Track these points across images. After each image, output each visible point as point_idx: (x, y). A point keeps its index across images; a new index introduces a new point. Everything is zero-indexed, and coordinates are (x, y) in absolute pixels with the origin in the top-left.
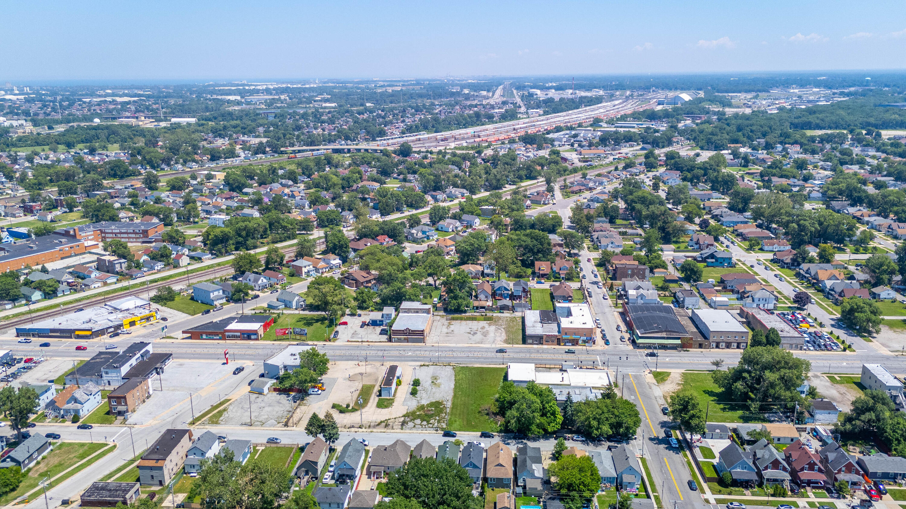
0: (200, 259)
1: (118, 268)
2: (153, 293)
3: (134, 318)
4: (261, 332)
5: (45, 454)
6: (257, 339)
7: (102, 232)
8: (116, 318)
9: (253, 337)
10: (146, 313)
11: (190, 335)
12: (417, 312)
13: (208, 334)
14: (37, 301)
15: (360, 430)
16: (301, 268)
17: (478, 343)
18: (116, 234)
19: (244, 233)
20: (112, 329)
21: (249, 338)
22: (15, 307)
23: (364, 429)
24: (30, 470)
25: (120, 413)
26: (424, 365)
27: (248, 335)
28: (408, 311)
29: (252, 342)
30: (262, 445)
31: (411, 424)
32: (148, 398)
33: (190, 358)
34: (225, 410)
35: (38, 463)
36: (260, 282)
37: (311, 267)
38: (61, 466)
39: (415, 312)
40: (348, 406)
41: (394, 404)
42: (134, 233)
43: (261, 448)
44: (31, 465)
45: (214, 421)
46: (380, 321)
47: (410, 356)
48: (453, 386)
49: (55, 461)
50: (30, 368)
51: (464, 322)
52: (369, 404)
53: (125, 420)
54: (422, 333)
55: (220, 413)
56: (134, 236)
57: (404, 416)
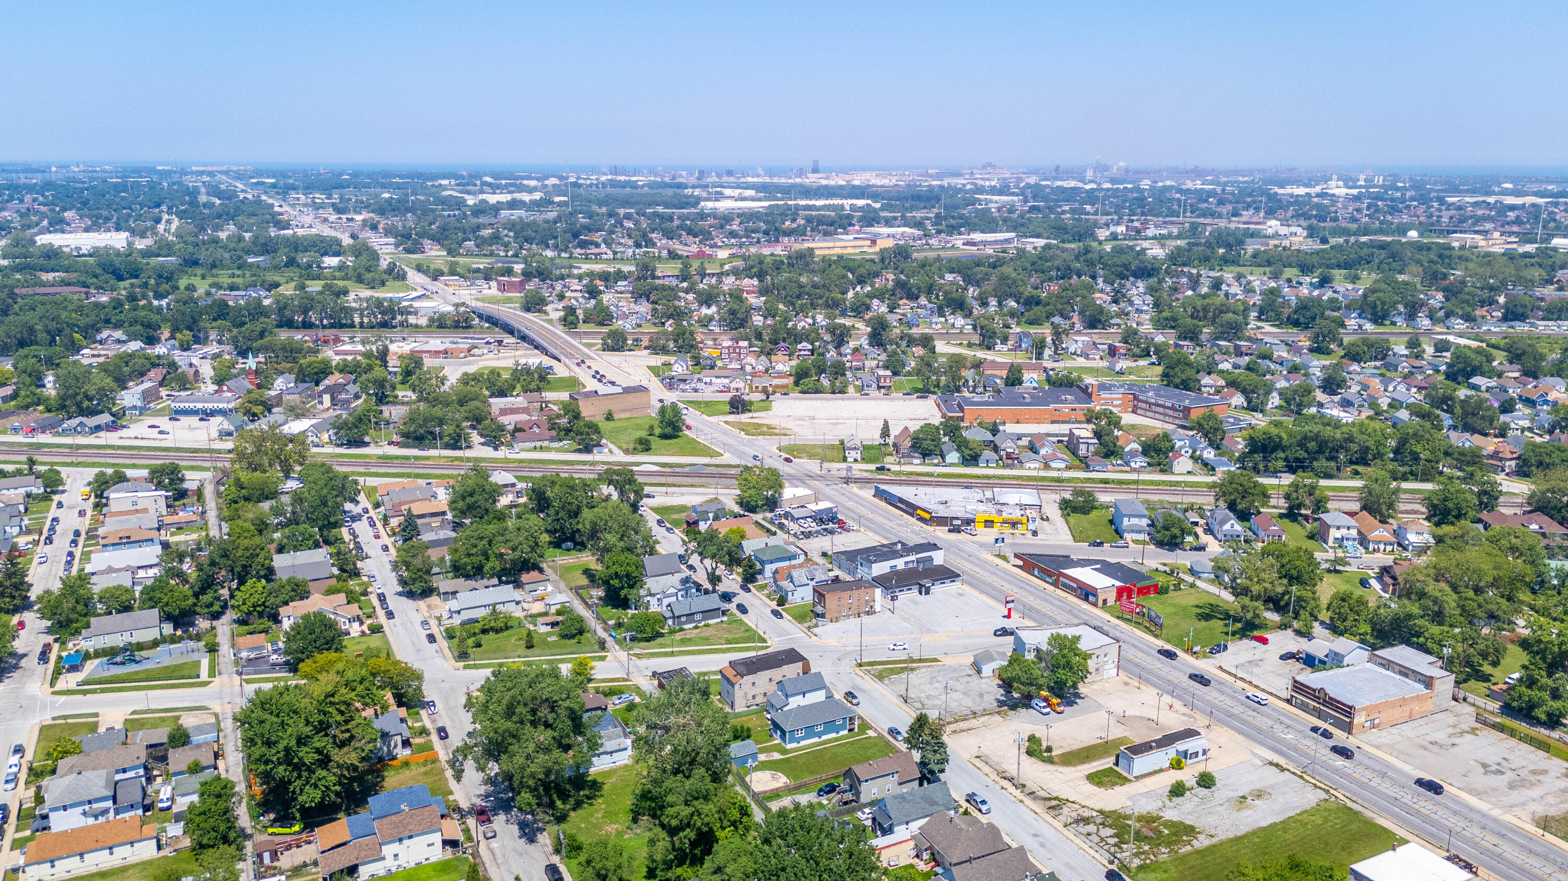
0: (1213, 469)
1: (1082, 450)
2: (1068, 496)
3: (994, 517)
4: (1112, 598)
5: (711, 622)
6: (1095, 605)
7: (1136, 398)
8: (982, 511)
9: (1091, 598)
10: (1016, 514)
11: (1021, 563)
12: (1406, 675)
13: (1042, 570)
14: (951, 465)
15: (1012, 789)
16: (1329, 526)
17: (1470, 791)
18: (1150, 404)
19: (1312, 445)
20: (959, 522)
21: (1086, 599)
22: (924, 464)
23: (1017, 793)
24: (682, 630)
25: (818, 615)
26: (1277, 765)
27: (1086, 593)
28: (1387, 664)
29: (1085, 606)
30: (876, 730)
31: (1091, 828)
32: (868, 613)
33: (982, 592)
34: (912, 669)
35: (696, 627)
36: (1227, 527)
37: (1354, 532)
38: (706, 640)
39: (1401, 673)
40: (1049, 749)
41: (1118, 789)
42: (1173, 408)
43: (871, 733)
44: (686, 627)
45: (880, 677)
46: (1321, 661)
47: (1284, 742)
48: (1264, 823)
49: (708, 632)
50: (832, 532)
51: (1513, 742)
52: (1086, 766)
53: (816, 626)
54: (1349, 711)
55: (902, 670)
56: (1171, 412)
57: (1101, 812)
